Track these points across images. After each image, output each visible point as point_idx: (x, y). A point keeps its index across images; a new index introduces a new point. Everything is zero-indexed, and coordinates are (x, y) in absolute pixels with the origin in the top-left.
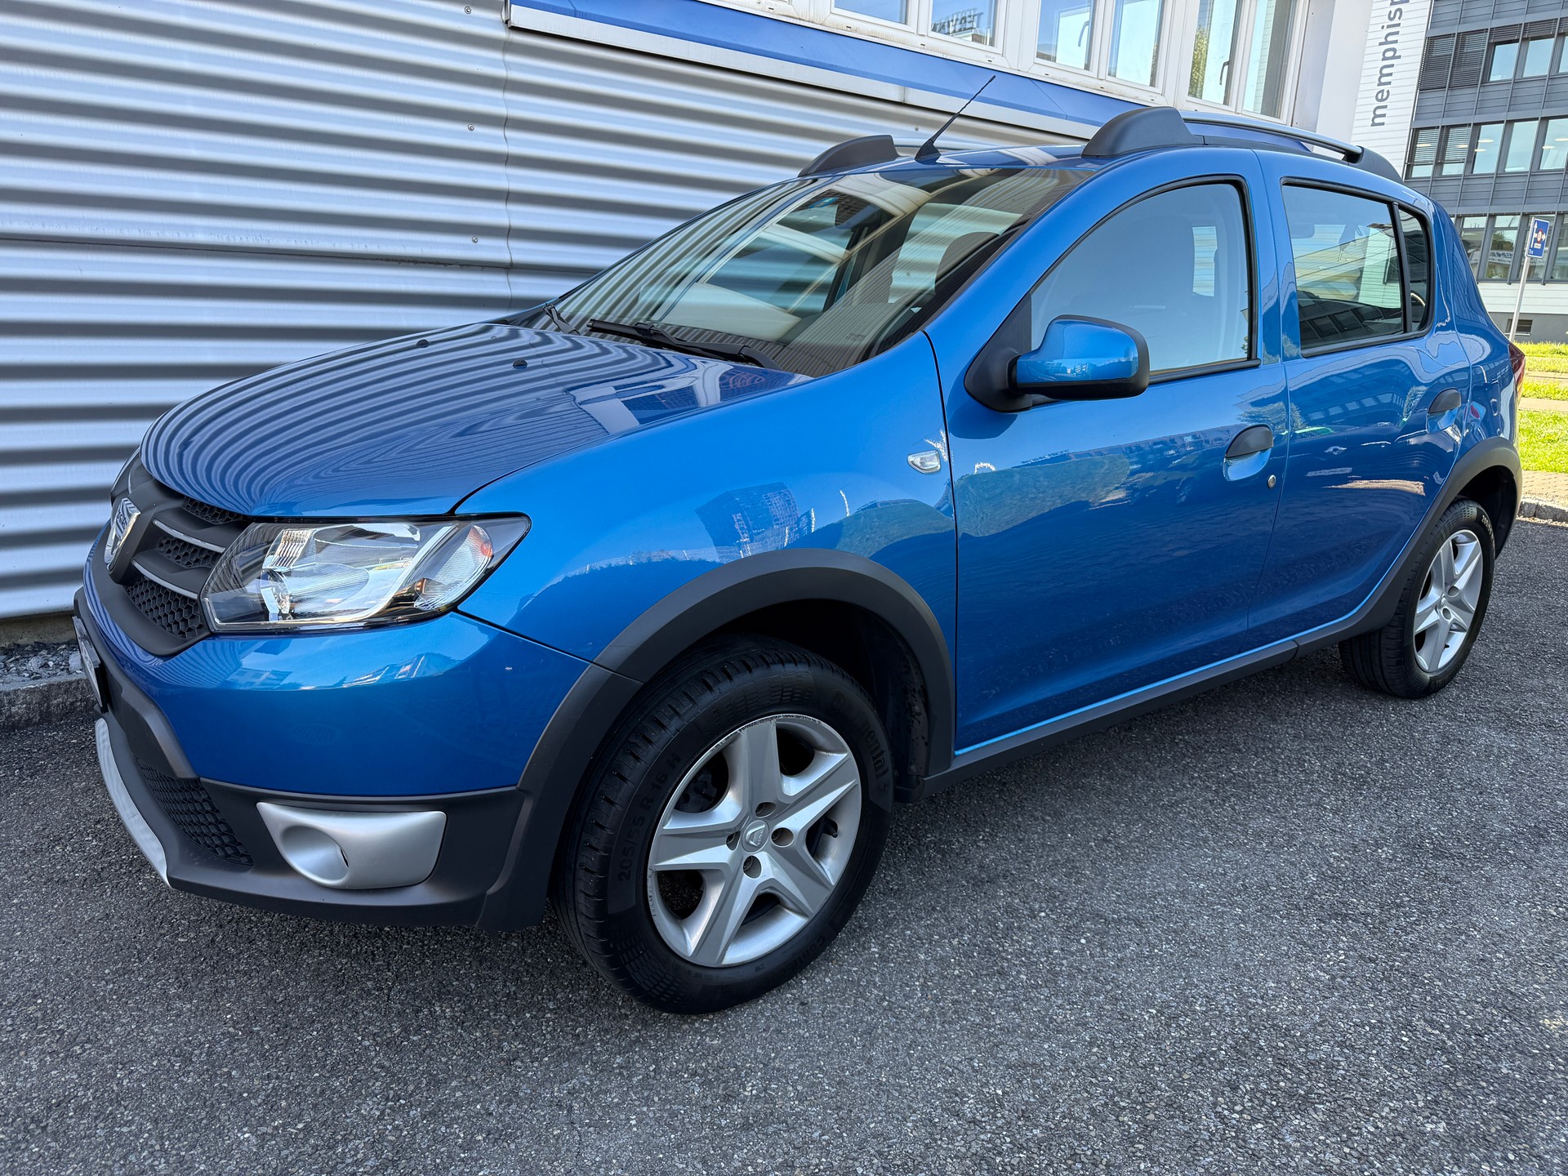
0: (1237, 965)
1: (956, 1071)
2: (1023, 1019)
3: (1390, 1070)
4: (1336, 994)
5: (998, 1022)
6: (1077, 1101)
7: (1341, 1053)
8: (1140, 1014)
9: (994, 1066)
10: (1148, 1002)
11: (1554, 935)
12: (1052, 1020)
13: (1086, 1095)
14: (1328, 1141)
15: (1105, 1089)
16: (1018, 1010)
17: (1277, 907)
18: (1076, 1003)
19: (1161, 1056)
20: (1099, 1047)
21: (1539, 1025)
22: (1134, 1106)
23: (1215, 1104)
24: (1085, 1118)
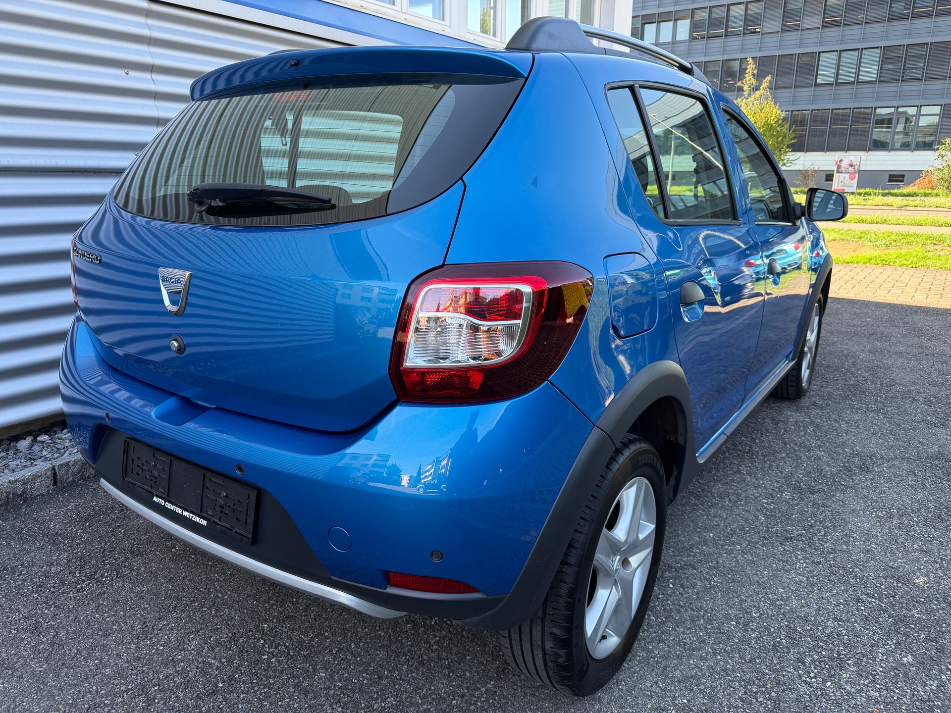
0: (757, 582)
1: (653, 693)
2: (668, 646)
3: (867, 629)
4: (815, 588)
5: (657, 653)
6: (729, 694)
7: (840, 626)
8: (728, 627)
9: (672, 684)
10: (728, 618)
11: (890, 528)
12: (685, 644)
13: (732, 689)
14: (866, 683)
15: (739, 682)
16: (662, 641)
17: (756, 540)
18: (690, 628)
19: (755, 652)
20: (719, 654)
21: (914, 584)
22: (761, 689)
23: (800, 676)
24: (740, 705)
